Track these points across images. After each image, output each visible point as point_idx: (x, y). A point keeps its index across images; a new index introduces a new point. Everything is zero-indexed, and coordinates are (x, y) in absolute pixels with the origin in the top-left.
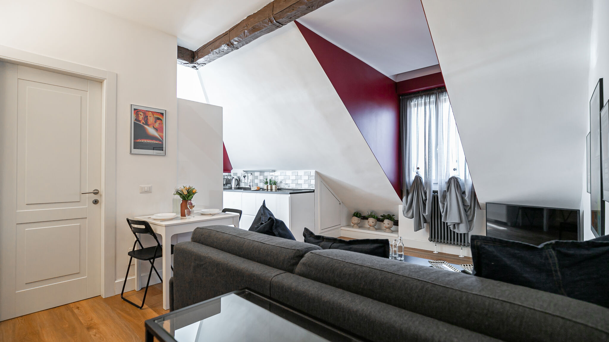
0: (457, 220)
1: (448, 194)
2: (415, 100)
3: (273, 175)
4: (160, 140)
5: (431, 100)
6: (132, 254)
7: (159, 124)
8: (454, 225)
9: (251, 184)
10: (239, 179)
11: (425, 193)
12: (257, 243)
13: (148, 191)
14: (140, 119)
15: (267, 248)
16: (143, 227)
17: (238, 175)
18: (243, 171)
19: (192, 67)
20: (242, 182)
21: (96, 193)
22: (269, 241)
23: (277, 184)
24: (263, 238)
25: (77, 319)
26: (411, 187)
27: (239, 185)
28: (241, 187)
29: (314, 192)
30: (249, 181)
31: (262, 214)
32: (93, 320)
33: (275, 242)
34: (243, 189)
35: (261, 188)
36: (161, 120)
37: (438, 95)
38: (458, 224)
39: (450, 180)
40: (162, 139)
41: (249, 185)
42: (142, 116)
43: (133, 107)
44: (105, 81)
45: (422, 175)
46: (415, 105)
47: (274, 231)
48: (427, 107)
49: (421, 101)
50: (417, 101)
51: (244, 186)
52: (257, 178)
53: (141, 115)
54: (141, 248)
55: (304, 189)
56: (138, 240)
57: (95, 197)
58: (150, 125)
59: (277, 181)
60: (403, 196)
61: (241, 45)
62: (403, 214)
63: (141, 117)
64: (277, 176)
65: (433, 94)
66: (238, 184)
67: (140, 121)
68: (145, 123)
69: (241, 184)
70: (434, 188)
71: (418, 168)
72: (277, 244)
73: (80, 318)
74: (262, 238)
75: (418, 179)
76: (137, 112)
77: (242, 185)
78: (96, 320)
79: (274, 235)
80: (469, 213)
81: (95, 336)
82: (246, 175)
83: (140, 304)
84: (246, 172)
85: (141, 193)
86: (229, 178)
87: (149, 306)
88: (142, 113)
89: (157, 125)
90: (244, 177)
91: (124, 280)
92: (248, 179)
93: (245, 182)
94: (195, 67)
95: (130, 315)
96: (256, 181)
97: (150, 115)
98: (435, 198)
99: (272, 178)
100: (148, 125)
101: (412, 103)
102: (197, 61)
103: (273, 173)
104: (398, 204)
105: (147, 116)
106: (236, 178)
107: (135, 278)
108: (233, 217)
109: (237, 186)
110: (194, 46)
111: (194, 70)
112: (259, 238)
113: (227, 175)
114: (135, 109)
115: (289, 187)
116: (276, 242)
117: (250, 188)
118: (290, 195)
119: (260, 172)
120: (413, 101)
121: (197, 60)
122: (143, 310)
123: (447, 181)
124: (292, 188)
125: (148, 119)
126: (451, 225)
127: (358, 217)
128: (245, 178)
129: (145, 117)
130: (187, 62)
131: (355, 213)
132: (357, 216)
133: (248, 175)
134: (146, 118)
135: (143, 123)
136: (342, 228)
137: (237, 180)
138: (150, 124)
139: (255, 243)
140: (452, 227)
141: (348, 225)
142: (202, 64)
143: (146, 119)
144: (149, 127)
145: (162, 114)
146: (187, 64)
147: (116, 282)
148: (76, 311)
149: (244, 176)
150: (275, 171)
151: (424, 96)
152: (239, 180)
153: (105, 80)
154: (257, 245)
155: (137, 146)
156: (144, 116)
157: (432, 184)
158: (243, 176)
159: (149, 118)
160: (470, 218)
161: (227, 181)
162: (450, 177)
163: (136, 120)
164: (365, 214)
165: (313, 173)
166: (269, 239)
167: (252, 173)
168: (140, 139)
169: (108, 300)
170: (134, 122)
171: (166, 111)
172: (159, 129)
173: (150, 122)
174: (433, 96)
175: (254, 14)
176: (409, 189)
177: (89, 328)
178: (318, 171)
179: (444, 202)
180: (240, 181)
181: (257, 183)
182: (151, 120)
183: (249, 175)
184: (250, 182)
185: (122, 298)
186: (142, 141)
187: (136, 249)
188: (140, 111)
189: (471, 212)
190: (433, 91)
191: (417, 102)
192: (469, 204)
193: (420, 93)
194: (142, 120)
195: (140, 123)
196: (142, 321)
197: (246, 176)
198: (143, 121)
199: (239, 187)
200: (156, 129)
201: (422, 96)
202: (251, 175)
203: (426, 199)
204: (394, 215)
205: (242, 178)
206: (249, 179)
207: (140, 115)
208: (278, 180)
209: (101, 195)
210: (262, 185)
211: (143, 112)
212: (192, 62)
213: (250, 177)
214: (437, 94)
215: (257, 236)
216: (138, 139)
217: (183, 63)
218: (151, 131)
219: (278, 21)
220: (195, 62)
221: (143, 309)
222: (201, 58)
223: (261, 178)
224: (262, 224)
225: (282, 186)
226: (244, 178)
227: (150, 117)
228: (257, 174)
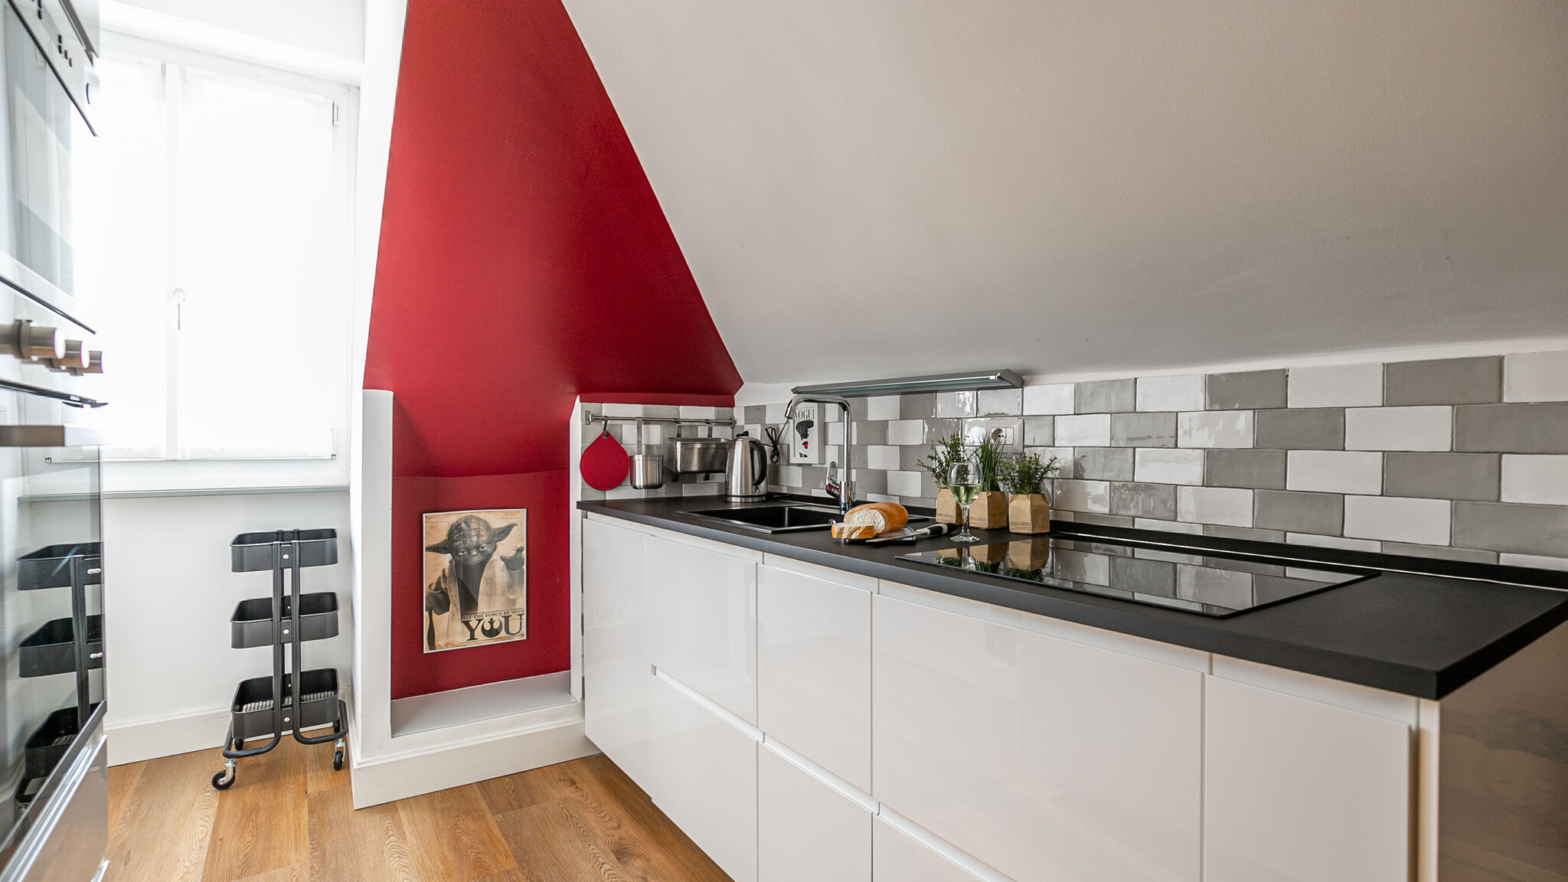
3: (1006, 413)
9: (841, 484)
10: (775, 443)
18: (798, 392)
20: (789, 464)
23: (1047, 485)
27: (770, 490)
28: (785, 491)
30: (832, 455)
34: (790, 506)
41: (825, 490)
51: (798, 487)
52: (879, 432)
59: (1045, 461)
64: (1044, 422)
69: (779, 472)
77: (790, 480)
82: (812, 413)
84: (817, 395)
90: (804, 427)
92: (824, 441)
93: (802, 466)
96: (877, 458)
99: (997, 433)
109: (757, 484)
117: (836, 504)
119: (906, 392)
128: (805, 435)
133: (820, 415)
137: (760, 448)
150: (1022, 384)
152: (769, 449)
158: (793, 426)
161: (709, 451)
167: (848, 397)
180: (776, 452)
181: (887, 477)
183: (832, 411)
184: (833, 465)
197: (810, 424)
199: (773, 488)
202: (841, 420)
205: (791, 437)
206: (830, 442)
213: (840, 431)
223: (915, 432)
226: (798, 435)
228: (881, 408)
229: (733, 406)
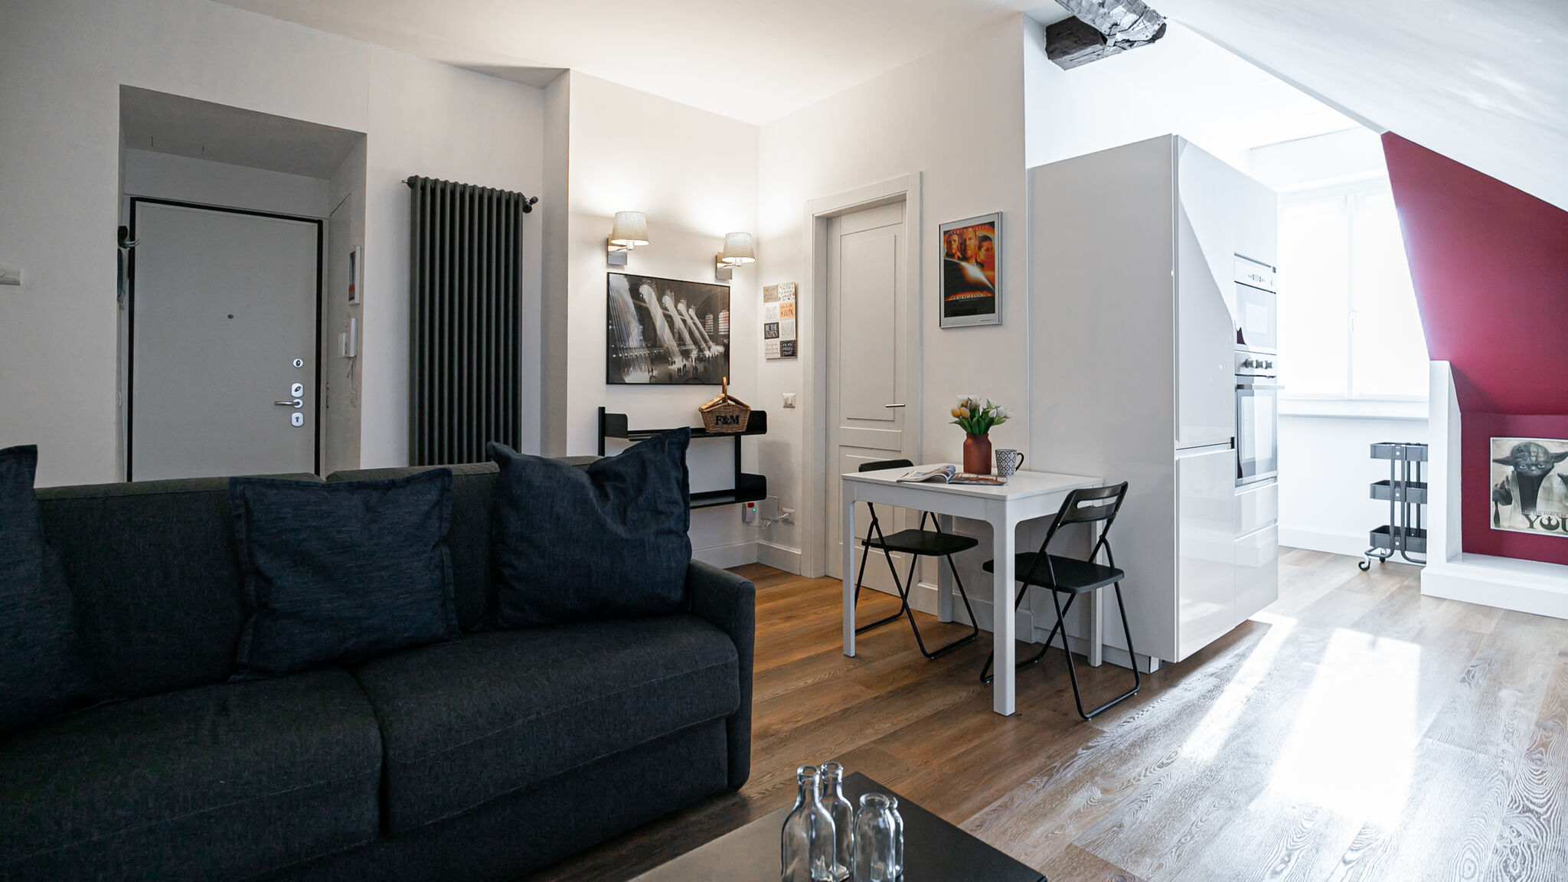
4: (989, 290)
7: (987, 250)
14: (954, 251)
36: (990, 239)
40: (991, 283)
42: (958, 243)
53: (954, 241)
58: (971, 257)
63: (957, 246)
67: (954, 256)
68: (961, 257)
76: (949, 235)
88: (956, 238)
89: (982, 255)
97: (970, 236)
100: (965, 258)
105: (965, 240)
114: (945, 233)
125: (967, 246)
129: (961, 244)
134: (963, 244)
135: (959, 258)
143: (963, 248)
144: (969, 262)
145: (992, 224)
147: (919, 585)
153: (907, 195)
156: (961, 241)
159: (968, 242)
163: (945, 254)
168: (955, 295)
170: (945, 261)
171: (999, 214)
172: (987, 265)
173: (969, 253)
182: (972, 244)
186: (959, 298)
188: (952, 233)
194: (956, 253)
195: (955, 261)
198: (959, 254)
200: (981, 265)
207: (953, 243)
211: (958, 232)
218: (973, 271)
227: (970, 239)
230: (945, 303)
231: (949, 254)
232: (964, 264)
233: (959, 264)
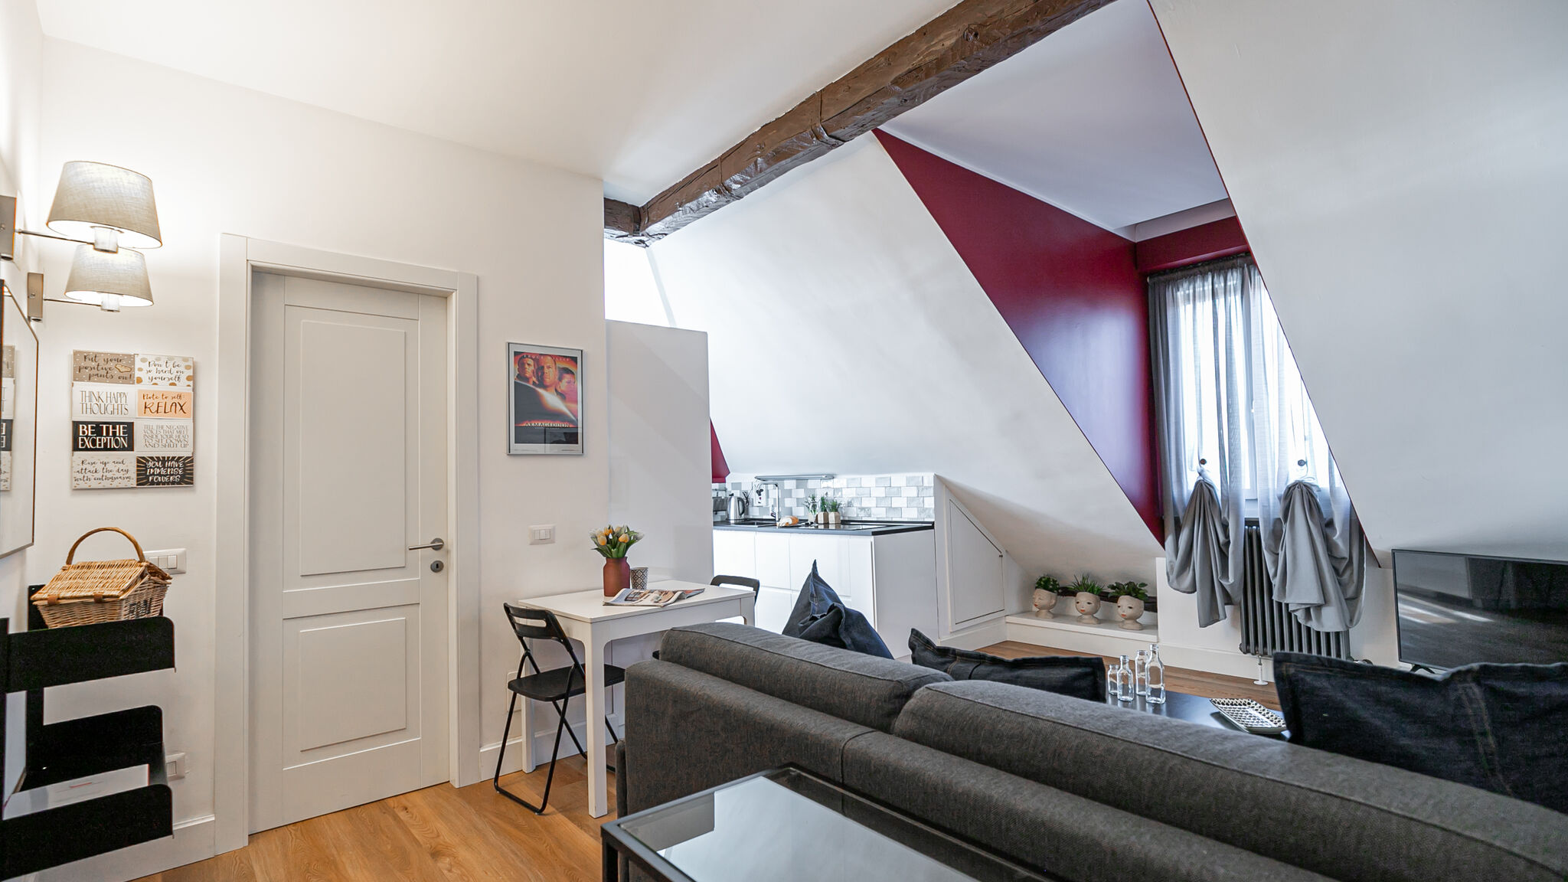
0: (1314, 598)
1: (1286, 527)
2: (1186, 285)
3: (828, 487)
4: (571, 421)
5: (1229, 283)
6: (517, 686)
7: (569, 382)
8: (1308, 610)
9: (776, 510)
10: (747, 498)
11: (1225, 527)
12: (808, 665)
13: (546, 540)
14: (527, 375)
15: (830, 677)
16: (542, 623)
17: (744, 489)
18: (756, 478)
19: (636, 243)
20: (753, 507)
21: (438, 546)
22: (833, 660)
23: (839, 510)
24: (821, 654)
25: (408, 833)
26: (1187, 510)
27: (747, 514)
28: (751, 517)
29: (932, 527)
30: (771, 502)
31: (812, 596)
32: (442, 837)
33: (846, 664)
34: (756, 522)
35: (800, 520)
36: (573, 373)
37: (1246, 269)
38: (1319, 607)
39: (1290, 491)
40: (574, 416)
41: (771, 512)
42: (532, 368)
43: (513, 349)
44: (454, 294)
45: (1214, 477)
46: (1186, 297)
47: (842, 637)
48: (1220, 301)
49: (1203, 286)
50: (1191, 287)
51: (758, 514)
52: (789, 493)
53: (529, 365)
54: (536, 673)
55: (906, 520)
56: (528, 654)
57: (436, 556)
58: (548, 386)
59: (838, 502)
60: (1166, 534)
61: (749, 190)
62: (1169, 580)
63: (530, 370)
64: (839, 490)
65: (1233, 267)
66: (745, 510)
67: (527, 380)
68: (537, 382)
69: (751, 509)
70: (1249, 511)
71: (1203, 462)
72: (851, 668)
73: (413, 831)
74: (818, 655)
75: (1203, 488)
76: (520, 357)
77: (755, 513)
78: (447, 837)
79: (843, 646)
80: (1346, 576)
81: (450, 871)
82: (763, 487)
83: (538, 803)
84: (763, 479)
85: (532, 544)
86: (722, 495)
87: (557, 809)
88: (531, 362)
89: (563, 385)
90: (759, 492)
91: (501, 746)
92: (768, 497)
93: (760, 505)
94: (643, 242)
95: (518, 827)
96: (789, 503)
97: (548, 365)
98: (1252, 540)
99: (827, 494)
100: (545, 387)
101: (1180, 294)
102: (647, 230)
103: (829, 483)
104: (1154, 557)
105: (543, 367)
106: (739, 496)
107: (521, 742)
108: (740, 598)
109: (741, 515)
110: (638, 195)
111: (639, 249)
112: (813, 653)
113: (717, 488)
114: (516, 353)
115: (870, 516)
116: (849, 663)
117: (775, 520)
118: (872, 538)
119: (797, 479)
120: (1181, 289)
121: (647, 227)
122: (546, 818)
123: (1283, 493)
124: (877, 518)
125: (544, 373)
126: (1297, 610)
127: (1051, 590)
128: (760, 495)
129: (536, 370)
130: (624, 233)
131: (1041, 580)
132: (1046, 588)
133: (766, 488)
134: (540, 370)
135: (534, 383)
136: (1009, 619)
137: (742, 500)
138: (548, 384)
139: (805, 666)
140: (1300, 615)
141: (1025, 612)
142: (659, 236)
143: (540, 374)
144: (547, 390)
145: (574, 359)
146: (625, 238)
147: (481, 751)
148: (402, 815)
149: (757, 491)
150: (833, 478)
151: (1210, 273)
152: (745, 501)
153: (453, 292)
154: (809, 669)
155: (522, 435)
156: (536, 367)
157: (1243, 503)
158: (754, 491)
159: (546, 370)
160: (1351, 592)
161: (718, 503)
162: (1291, 481)
163: (519, 377)
164: (1070, 580)
165: (929, 479)
166: (834, 656)
167: (777, 481)
168: (530, 421)
169: (467, 793)
170: (516, 383)
171: (582, 351)
172: (569, 395)
173: (548, 381)
174: (1235, 274)
175: (776, 119)
176: (1181, 515)
177: (436, 854)
178: (940, 474)
179: (1277, 547)
180: (747, 502)
181: (791, 508)
182: (551, 374)
183: (771, 487)
184: (773, 506)
185: (497, 788)
186: (533, 425)
187: (523, 676)
188: (527, 357)
189: (1352, 574)
190: (1235, 261)
191: (1191, 291)
192: (1347, 555)
193: (1198, 267)
194: (531, 378)
195: (528, 385)
196: (545, 843)
197: (762, 490)
198: (534, 379)
199: (747, 517)
200: (562, 396)
201: (1204, 275)
202: (774, 489)
203: (1228, 543)
204: (1144, 585)
205: (753, 496)
206: (770, 497)
207: (527, 366)
208: (843, 499)
209: (448, 552)
210: (801, 512)
211: (534, 357)
212: (635, 231)
213: (774, 493)
214: (1243, 268)
215: (806, 649)
216: (523, 421)
217: (615, 236)
218: (551, 399)
219: (833, 134)
220: (644, 232)
221: (544, 815)
222: (656, 222)
223: (801, 493)
224: (814, 619)
225: (853, 513)
226: (757, 495)
227: (549, 367)
228: (789, 485)
229: (725, 482)
230: (516, 427)
231: (521, 376)
232: (541, 391)
233: (534, 389)
